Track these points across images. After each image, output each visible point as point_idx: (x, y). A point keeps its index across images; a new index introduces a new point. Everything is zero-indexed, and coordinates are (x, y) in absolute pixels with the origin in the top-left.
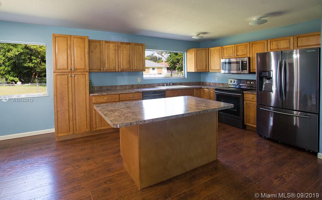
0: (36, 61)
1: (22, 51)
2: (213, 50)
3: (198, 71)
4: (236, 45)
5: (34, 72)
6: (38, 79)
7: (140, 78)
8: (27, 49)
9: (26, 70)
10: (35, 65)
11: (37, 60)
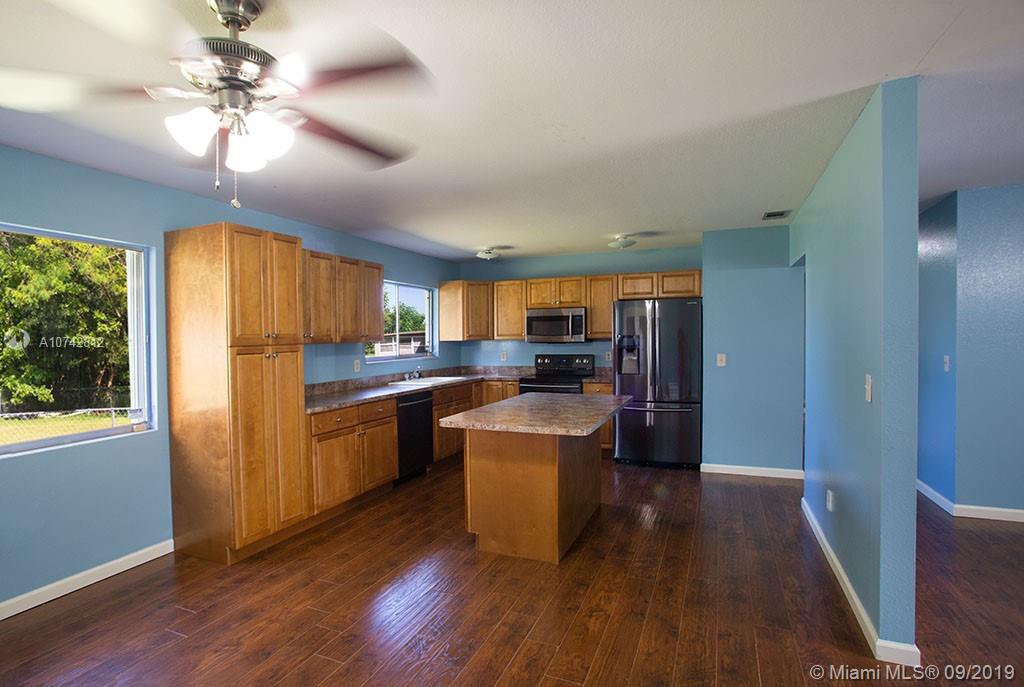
0: (106, 329)
1: (62, 288)
2: (504, 287)
3: (471, 338)
4: (558, 280)
5: (102, 366)
6: (115, 392)
7: (358, 361)
8: (78, 283)
9: (77, 357)
10: (105, 342)
11: (109, 326)
